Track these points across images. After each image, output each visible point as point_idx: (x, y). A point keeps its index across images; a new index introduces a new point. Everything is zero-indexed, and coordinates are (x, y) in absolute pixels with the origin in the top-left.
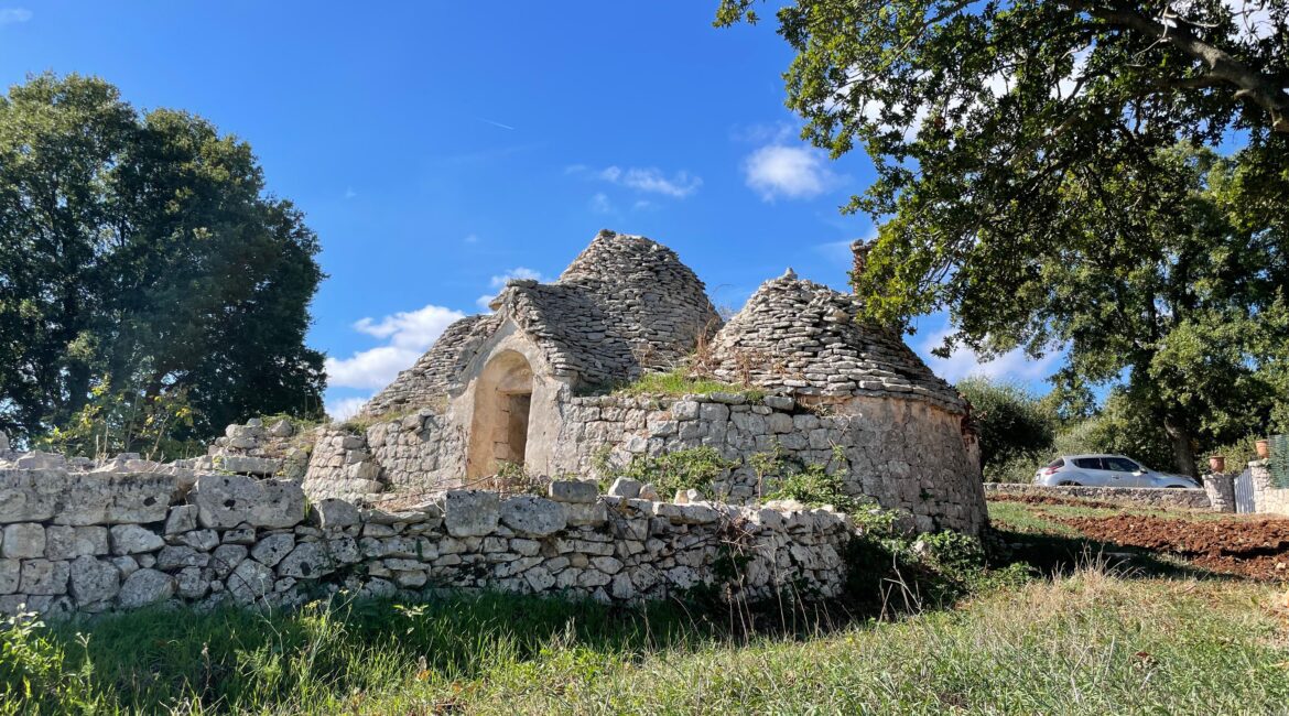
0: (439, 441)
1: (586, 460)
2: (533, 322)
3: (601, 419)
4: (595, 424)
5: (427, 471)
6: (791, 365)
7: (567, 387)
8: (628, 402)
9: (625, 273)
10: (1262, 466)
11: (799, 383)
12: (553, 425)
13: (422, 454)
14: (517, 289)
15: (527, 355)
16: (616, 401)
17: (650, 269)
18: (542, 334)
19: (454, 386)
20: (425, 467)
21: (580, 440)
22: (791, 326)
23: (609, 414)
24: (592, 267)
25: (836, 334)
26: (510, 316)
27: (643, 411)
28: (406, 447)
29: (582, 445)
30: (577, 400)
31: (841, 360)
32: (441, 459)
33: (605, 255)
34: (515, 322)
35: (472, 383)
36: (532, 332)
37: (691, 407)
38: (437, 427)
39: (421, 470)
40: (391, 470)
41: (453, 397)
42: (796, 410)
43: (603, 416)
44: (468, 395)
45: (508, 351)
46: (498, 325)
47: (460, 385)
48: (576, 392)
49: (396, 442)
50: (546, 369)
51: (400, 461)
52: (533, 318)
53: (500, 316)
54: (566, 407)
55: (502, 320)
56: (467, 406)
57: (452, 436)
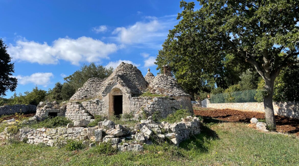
0: (101, 105)
1: (136, 109)
2: (122, 83)
3: (138, 101)
4: (137, 102)
5: (99, 111)
6: (169, 91)
7: (130, 95)
8: (143, 98)
9: (131, 72)
10: (209, 99)
11: (172, 94)
12: (128, 102)
13: (98, 108)
14: (117, 76)
15: (121, 89)
16: (141, 98)
17: (135, 71)
18: (124, 85)
19: (104, 95)
20: (98, 110)
21: (135, 105)
22: (167, 84)
23: (140, 100)
24: (124, 70)
25: (175, 85)
26: (116, 81)
27: (147, 100)
28: (93, 106)
29: (135, 106)
31: (177, 90)
32: (102, 109)
33: (126, 68)
34: (117, 82)
35: (108, 94)
36: (121, 85)
37: (157, 99)
38: (101, 102)
39: (98, 111)
40: (90, 111)
41: (104, 97)
42: (173, 99)
43: (139, 100)
44: (107, 96)
45: (115, 88)
46: (113, 83)
48: (132, 96)
49: (90, 106)
50: (126, 92)
51: (92, 109)
52: (122, 82)
53: (114, 81)
54: (131, 99)
55: (114, 82)
56: (107, 98)
57: (104, 104)
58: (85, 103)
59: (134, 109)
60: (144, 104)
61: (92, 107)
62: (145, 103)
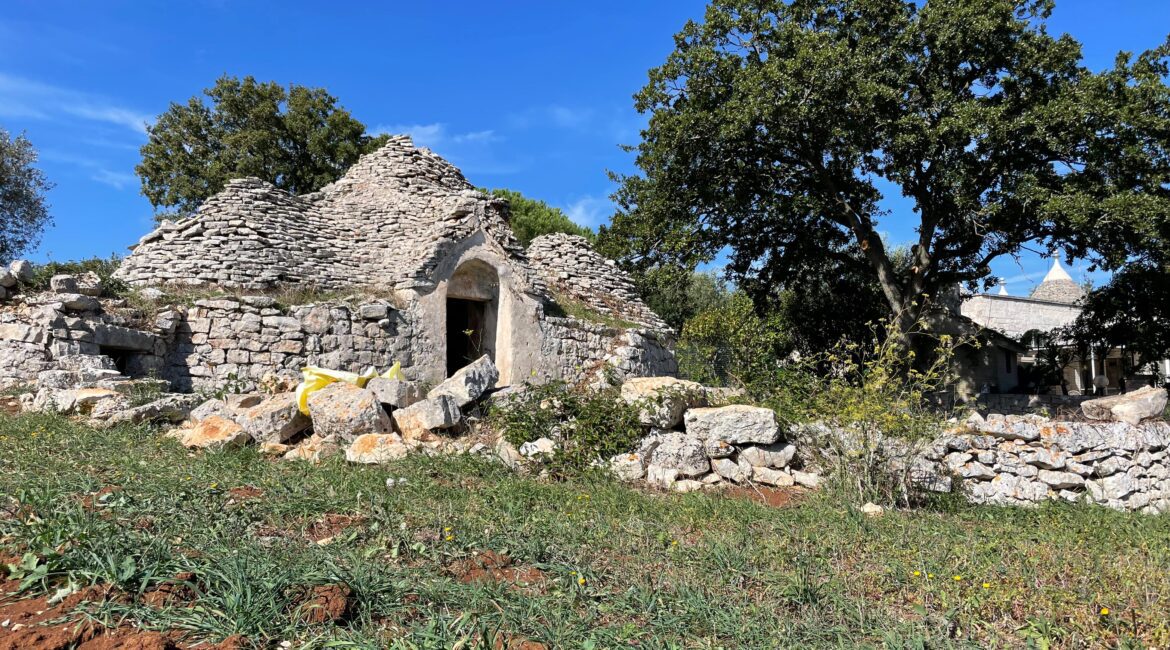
0: (410, 337)
1: (567, 371)
3: (571, 337)
4: (570, 341)
7: (541, 306)
8: (587, 327)
12: (534, 338)
13: (392, 348)
15: (501, 270)
16: (576, 324)
18: (520, 255)
19: (423, 284)
21: (560, 353)
23: (576, 334)
26: (482, 227)
27: (598, 336)
28: (366, 339)
29: (563, 357)
30: (552, 319)
32: (416, 356)
34: (488, 235)
35: (443, 285)
37: (639, 338)
38: (405, 322)
41: (421, 295)
43: (573, 335)
44: (439, 294)
45: (476, 259)
47: (428, 284)
48: (546, 313)
49: (349, 332)
50: (524, 287)
51: (361, 353)
52: (512, 237)
53: (470, 225)
54: (544, 324)
55: (473, 229)
56: (439, 306)
57: (426, 334)
58: (316, 316)
59: (560, 372)
60: (592, 355)
61: (361, 341)
62: (594, 350)
